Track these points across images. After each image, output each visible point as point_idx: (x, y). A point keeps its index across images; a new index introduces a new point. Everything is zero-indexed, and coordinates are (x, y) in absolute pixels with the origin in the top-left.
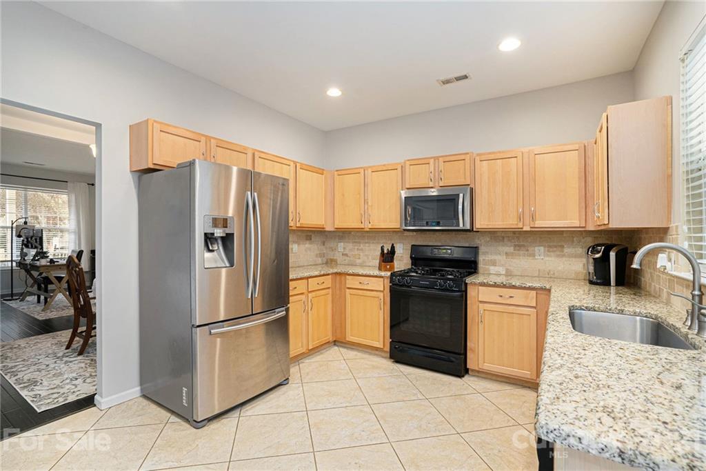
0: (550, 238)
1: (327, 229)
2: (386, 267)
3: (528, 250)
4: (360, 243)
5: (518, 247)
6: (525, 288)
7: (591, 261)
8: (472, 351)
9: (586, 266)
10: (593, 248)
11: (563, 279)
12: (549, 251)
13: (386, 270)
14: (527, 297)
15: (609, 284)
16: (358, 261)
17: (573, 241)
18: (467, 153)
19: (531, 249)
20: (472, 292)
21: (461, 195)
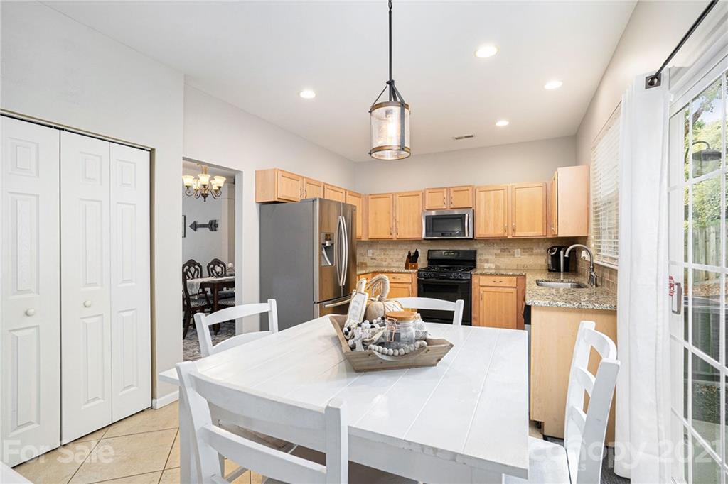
0: (524, 243)
1: (363, 240)
2: (412, 266)
3: (510, 252)
4: (386, 249)
5: (503, 250)
6: (510, 275)
7: (550, 257)
8: (475, 319)
9: (547, 260)
10: (551, 248)
11: (533, 270)
12: (524, 252)
13: (412, 269)
14: (510, 281)
15: (560, 271)
16: (385, 263)
17: (539, 245)
18: (470, 186)
19: (512, 251)
20: (475, 280)
21: (467, 215)
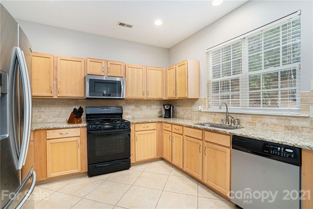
0: (147, 103)
3: (140, 108)
5: (137, 106)
12: (147, 107)
13: (77, 123)
17: (154, 104)
18: (122, 62)
19: (141, 107)
20: (132, 128)
21: (122, 82)
